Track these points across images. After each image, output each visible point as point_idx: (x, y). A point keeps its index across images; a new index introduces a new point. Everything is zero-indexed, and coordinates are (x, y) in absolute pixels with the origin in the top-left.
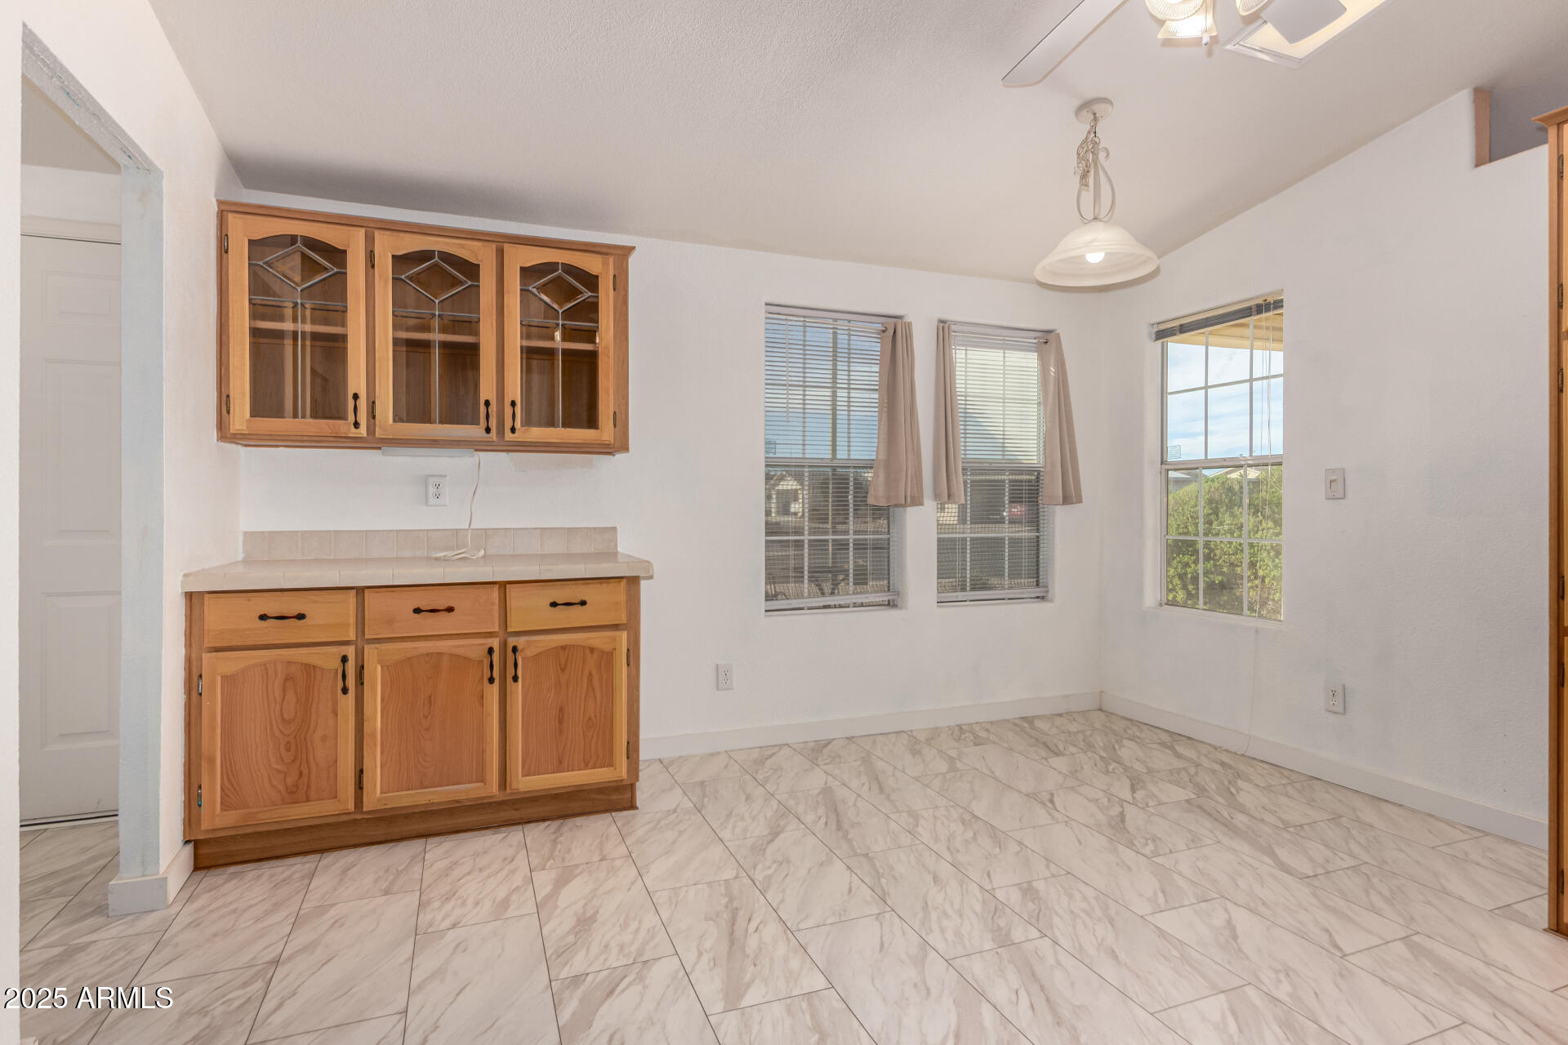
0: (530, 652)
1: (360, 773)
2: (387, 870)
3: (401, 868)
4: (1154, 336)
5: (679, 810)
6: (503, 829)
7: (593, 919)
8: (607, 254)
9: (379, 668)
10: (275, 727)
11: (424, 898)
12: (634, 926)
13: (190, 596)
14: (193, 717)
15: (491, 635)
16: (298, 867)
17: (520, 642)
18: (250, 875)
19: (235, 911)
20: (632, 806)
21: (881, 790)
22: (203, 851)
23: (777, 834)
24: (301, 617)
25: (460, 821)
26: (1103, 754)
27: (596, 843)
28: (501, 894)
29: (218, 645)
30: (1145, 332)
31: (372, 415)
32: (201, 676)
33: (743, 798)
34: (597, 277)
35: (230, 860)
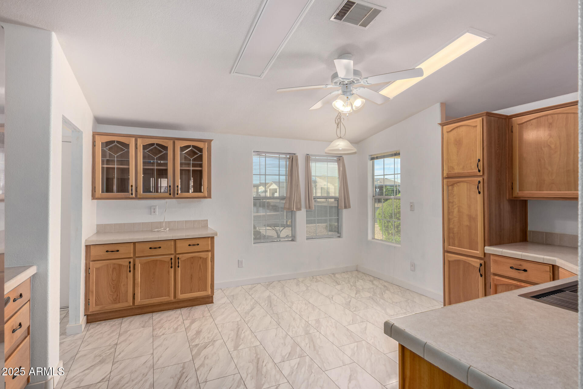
0: (183, 259)
1: (134, 294)
2: (143, 321)
3: (146, 321)
4: (370, 159)
5: (226, 303)
6: (175, 310)
7: (201, 331)
8: (205, 142)
9: (140, 264)
10: (110, 283)
11: (154, 328)
12: (212, 333)
13: (87, 246)
14: (87, 279)
15: (171, 254)
16: (117, 322)
17: (180, 256)
18: (103, 324)
19: (101, 333)
20: (212, 302)
21: (285, 296)
22: (89, 318)
23: (253, 309)
24: (118, 251)
25: (162, 308)
26: (352, 284)
27: (202, 313)
28: (175, 326)
29: (95, 259)
30: (368, 158)
31: (136, 191)
32: (90, 268)
33: (245, 299)
34: (202, 149)
35: (96, 320)
